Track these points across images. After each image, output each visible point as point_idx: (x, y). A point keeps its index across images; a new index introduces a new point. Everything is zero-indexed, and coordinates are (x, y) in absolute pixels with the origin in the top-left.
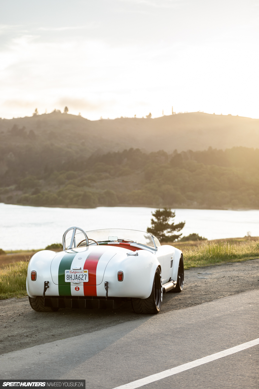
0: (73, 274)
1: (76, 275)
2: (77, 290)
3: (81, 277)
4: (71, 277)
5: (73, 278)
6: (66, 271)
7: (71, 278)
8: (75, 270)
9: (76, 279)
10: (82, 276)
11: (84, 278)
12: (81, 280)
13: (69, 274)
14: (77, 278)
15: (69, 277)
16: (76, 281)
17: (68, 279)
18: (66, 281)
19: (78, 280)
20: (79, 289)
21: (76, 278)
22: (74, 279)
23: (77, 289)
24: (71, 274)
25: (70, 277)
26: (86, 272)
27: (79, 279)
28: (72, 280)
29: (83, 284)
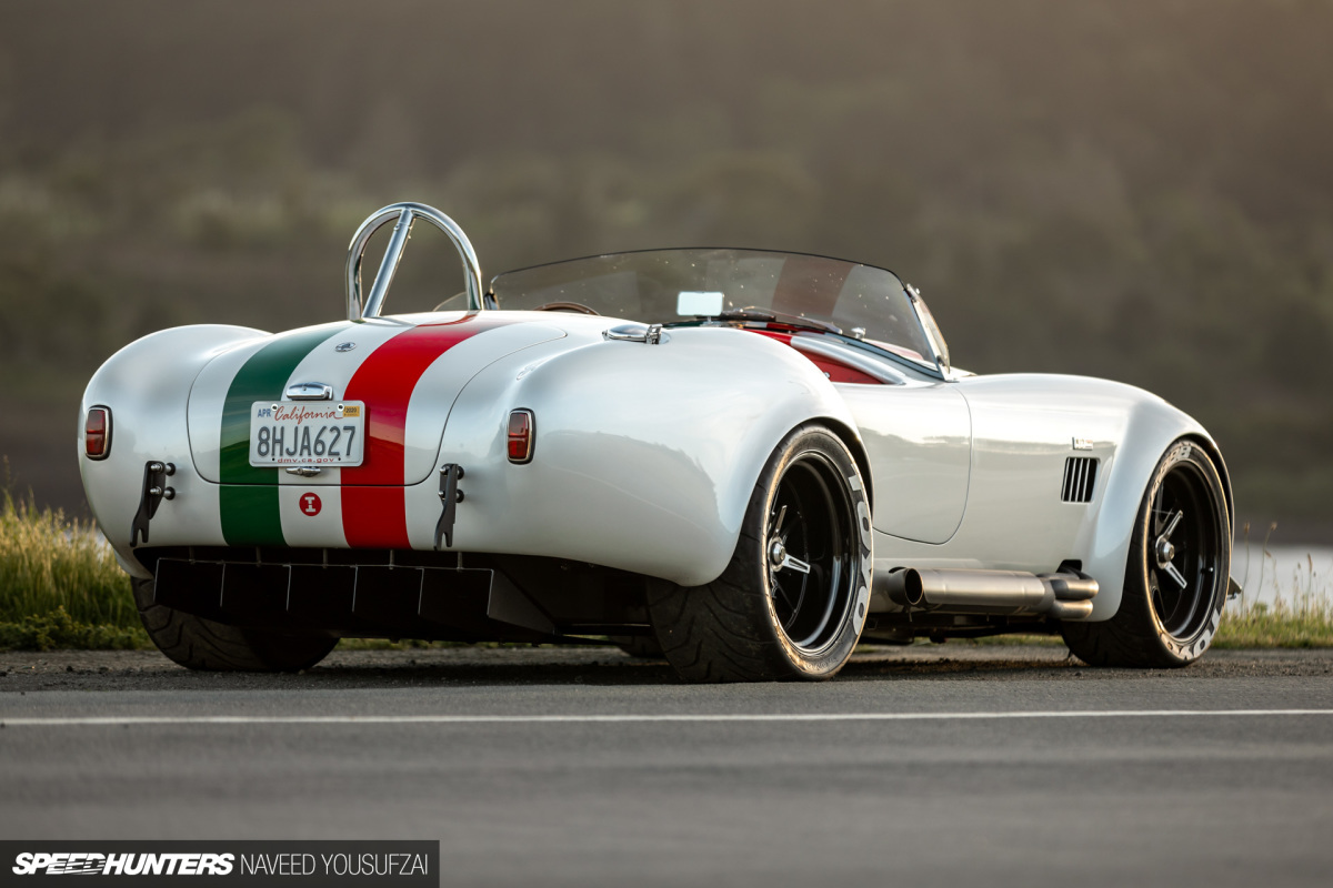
0: (290, 425)
1: (306, 429)
2: (311, 509)
3: (328, 438)
4: (278, 436)
5: (289, 443)
6: (257, 406)
7: (278, 447)
8: (300, 405)
9: (306, 452)
10: (335, 434)
11: (341, 447)
12: (325, 456)
13: (269, 422)
14: (308, 447)
15: (270, 442)
16: (302, 461)
17: (264, 449)
18: (255, 460)
19: (314, 457)
20: (317, 504)
21: (303, 447)
22: (292, 450)
23: (311, 505)
24: (279, 425)
25: (275, 441)
26: (351, 411)
27: (319, 448)
28: (286, 456)
29: (336, 477)
